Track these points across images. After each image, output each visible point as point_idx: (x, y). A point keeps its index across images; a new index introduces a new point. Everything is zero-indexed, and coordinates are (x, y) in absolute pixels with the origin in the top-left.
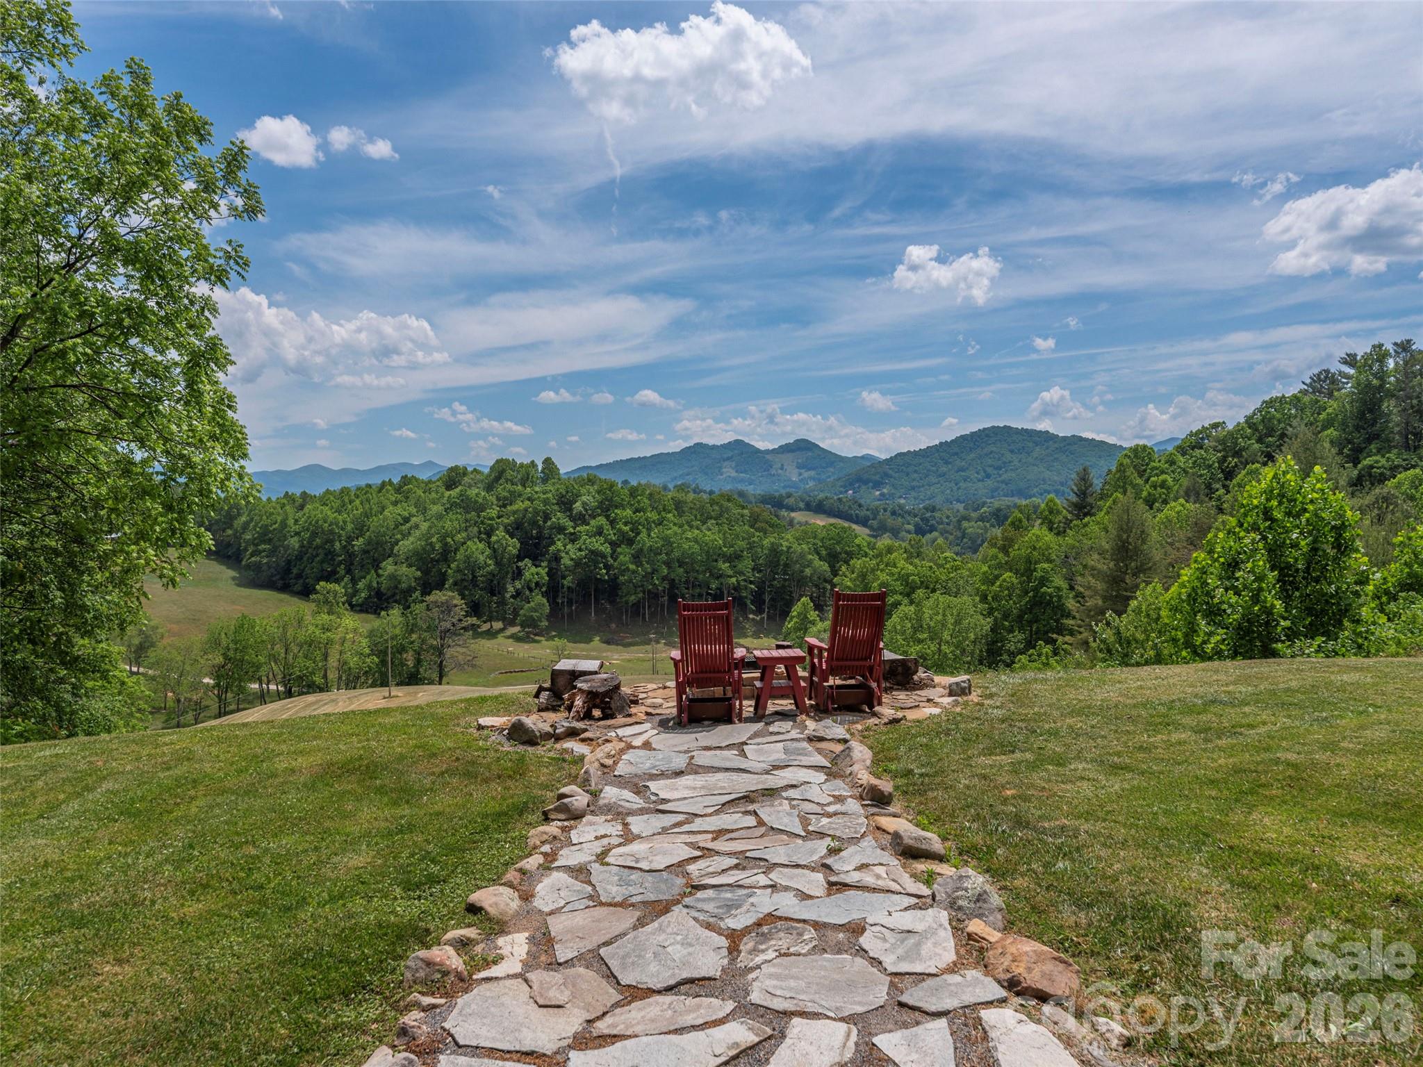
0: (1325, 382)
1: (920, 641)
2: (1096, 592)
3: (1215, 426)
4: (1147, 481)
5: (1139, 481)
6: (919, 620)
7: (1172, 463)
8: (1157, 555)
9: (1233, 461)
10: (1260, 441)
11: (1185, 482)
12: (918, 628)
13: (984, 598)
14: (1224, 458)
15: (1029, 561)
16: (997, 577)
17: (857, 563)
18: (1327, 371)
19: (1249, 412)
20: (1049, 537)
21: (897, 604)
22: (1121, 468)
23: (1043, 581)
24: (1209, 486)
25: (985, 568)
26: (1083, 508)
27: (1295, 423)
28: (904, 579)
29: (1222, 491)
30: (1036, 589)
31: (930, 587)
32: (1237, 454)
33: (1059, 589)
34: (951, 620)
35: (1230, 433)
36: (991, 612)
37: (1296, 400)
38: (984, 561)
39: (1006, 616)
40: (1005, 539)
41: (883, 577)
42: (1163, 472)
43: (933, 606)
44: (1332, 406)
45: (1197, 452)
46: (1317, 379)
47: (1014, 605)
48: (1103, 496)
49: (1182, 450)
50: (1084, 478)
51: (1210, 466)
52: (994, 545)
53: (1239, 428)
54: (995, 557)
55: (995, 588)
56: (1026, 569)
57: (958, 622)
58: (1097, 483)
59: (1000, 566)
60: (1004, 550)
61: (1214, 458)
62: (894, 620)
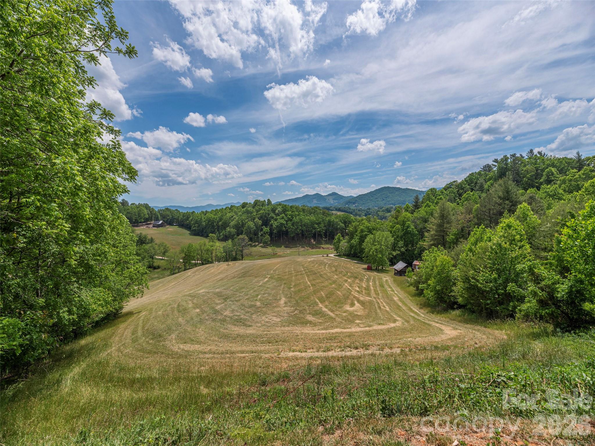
0: (488, 168)
1: (375, 245)
3: (454, 182)
4: (436, 198)
5: (434, 198)
6: (375, 239)
7: (442, 193)
9: (461, 191)
10: (469, 185)
11: (448, 198)
12: (374, 241)
13: (391, 232)
14: (459, 191)
15: (403, 221)
16: (394, 226)
17: (354, 224)
18: (488, 165)
19: (465, 177)
20: (409, 215)
21: (366, 235)
22: (428, 195)
23: (408, 227)
24: (454, 198)
25: (391, 224)
26: (417, 206)
27: (480, 179)
28: (368, 228)
29: (458, 200)
30: (406, 229)
31: (376, 230)
32: (463, 189)
33: (413, 229)
34: (384, 239)
35: (460, 183)
36: (393, 236)
37: (479, 173)
38: (390, 222)
39: (398, 237)
40: (396, 215)
41: (362, 227)
42: (440, 195)
43: (378, 235)
44: (491, 174)
45: (450, 189)
46: (485, 167)
47: (400, 234)
48: (422, 202)
49: (446, 189)
50: (417, 198)
51: (454, 193)
53: (462, 181)
54: (393, 221)
55: (394, 229)
56: (403, 223)
57: (386, 239)
58: (421, 200)
59: (395, 223)
60: (396, 218)
61: (455, 191)
62: (367, 239)
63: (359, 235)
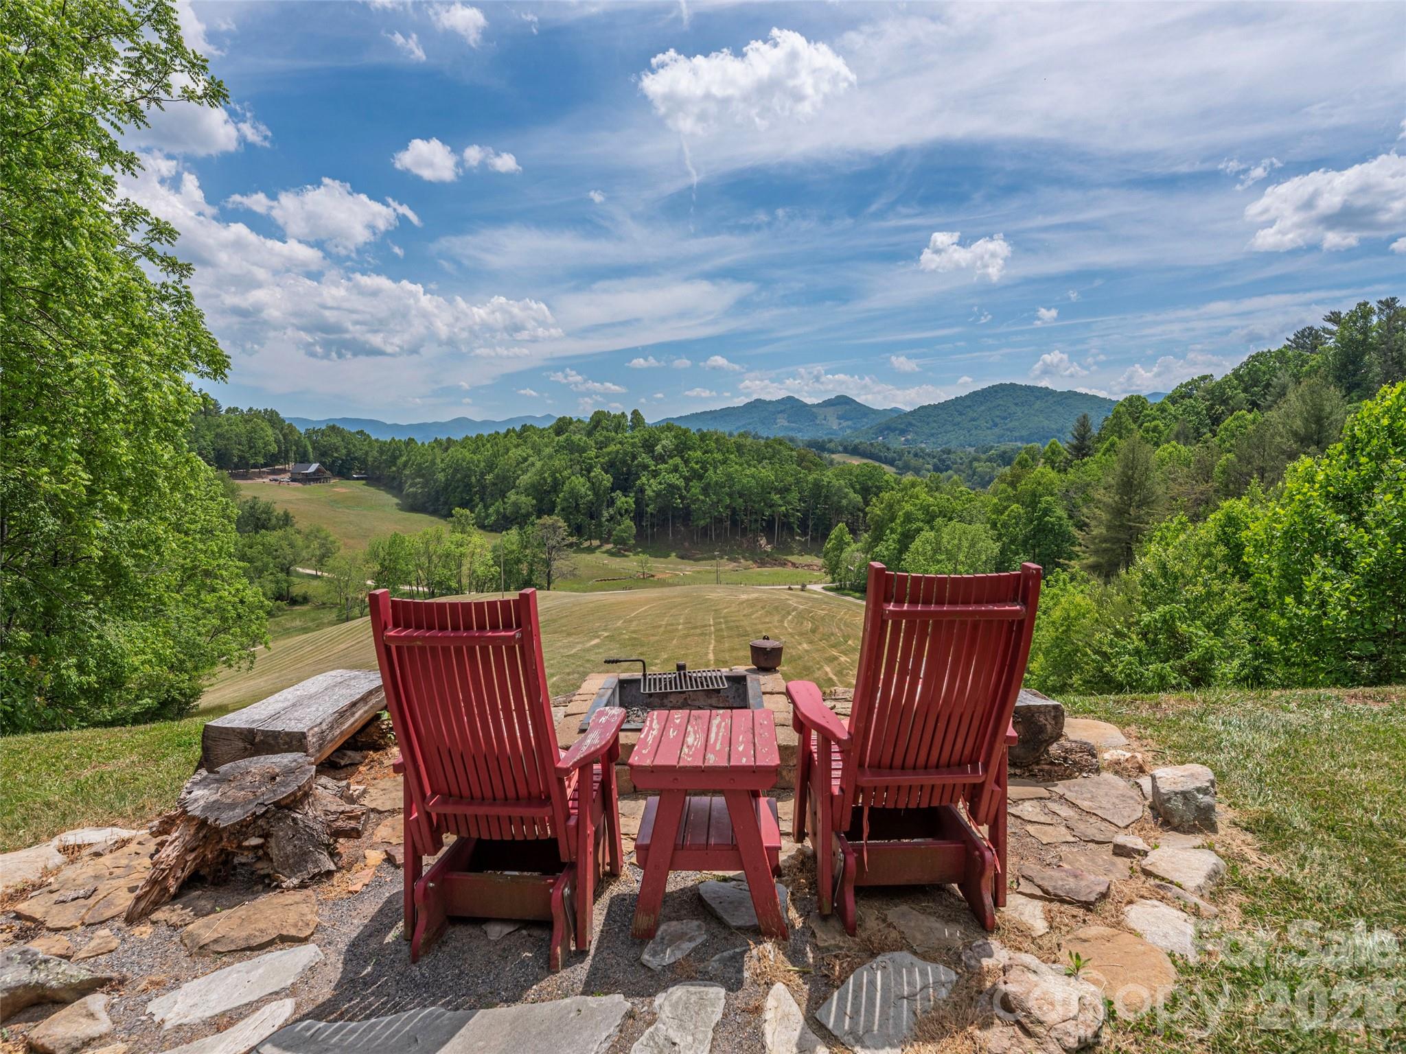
0: (1308, 339)
1: (939, 562)
2: (1101, 522)
3: (1204, 378)
4: (1140, 426)
5: (1134, 426)
6: (938, 543)
7: (1163, 410)
8: (1160, 490)
9: (1220, 409)
10: (1245, 390)
11: (1176, 427)
12: (937, 550)
13: (994, 526)
14: (1212, 407)
15: (1034, 494)
16: (1006, 508)
17: (886, 496)
18: (1311, 329)
19: (1236, 366)
20: (1053, 475)
21: (919, 530)
22: (1117, 415)
23: (1047, 512)
24: (1197, 430)
25: (995, 500)
26: (1081, 449)
27: (1279, 374)
28: (925, 509)
29: (1209, 435)
30: (1040, 519)
31: (948, 516)
32: (1224, 402)
33: (1060, 518)
34: (965, 544)
35: (1219, 385)
36: (999, 538)
37: (1281, 355)
38: (995, 494)
39: (1012, 542)
40: (1013, 476)
41: (908, 507)
42: (1154, 419)
43: (950, 532)
44: (1315, 359)
45: (1187, 401)
46: (1301, 335)
47: (1021, 531)
48: (1100, 439)
49: (1173, 399)
50: (1084, 424)
51: (1198, 413)
52: (1003, 481)
53: (1226, 380)
54: (1004, 491)
55: (1005, 517)
56: (1032, 501)
57: (972, 545)
58: (1095, 432)
59: (1008, 498)
60: (1013, 485)
61: (1202, 406)
62: (917, 544)
63: (899, 530)
